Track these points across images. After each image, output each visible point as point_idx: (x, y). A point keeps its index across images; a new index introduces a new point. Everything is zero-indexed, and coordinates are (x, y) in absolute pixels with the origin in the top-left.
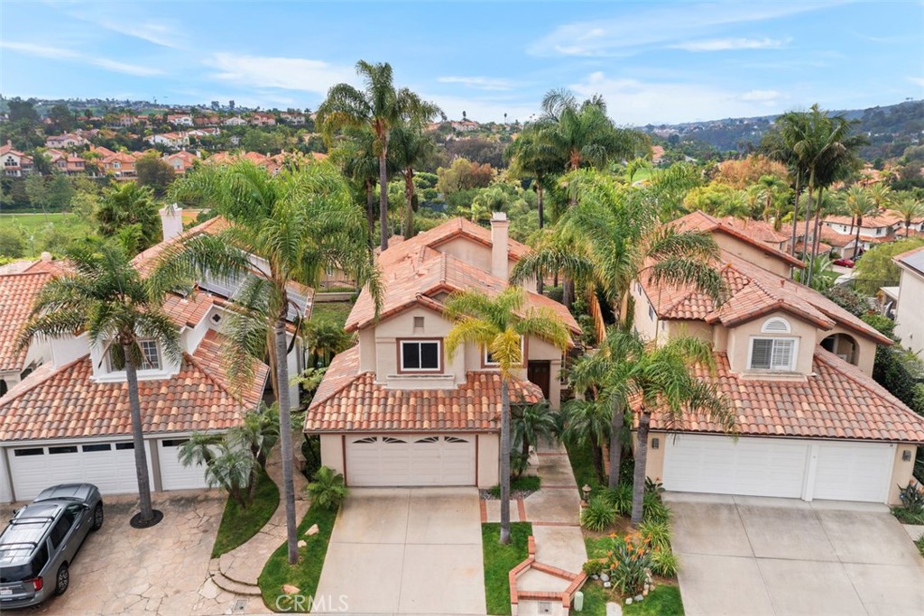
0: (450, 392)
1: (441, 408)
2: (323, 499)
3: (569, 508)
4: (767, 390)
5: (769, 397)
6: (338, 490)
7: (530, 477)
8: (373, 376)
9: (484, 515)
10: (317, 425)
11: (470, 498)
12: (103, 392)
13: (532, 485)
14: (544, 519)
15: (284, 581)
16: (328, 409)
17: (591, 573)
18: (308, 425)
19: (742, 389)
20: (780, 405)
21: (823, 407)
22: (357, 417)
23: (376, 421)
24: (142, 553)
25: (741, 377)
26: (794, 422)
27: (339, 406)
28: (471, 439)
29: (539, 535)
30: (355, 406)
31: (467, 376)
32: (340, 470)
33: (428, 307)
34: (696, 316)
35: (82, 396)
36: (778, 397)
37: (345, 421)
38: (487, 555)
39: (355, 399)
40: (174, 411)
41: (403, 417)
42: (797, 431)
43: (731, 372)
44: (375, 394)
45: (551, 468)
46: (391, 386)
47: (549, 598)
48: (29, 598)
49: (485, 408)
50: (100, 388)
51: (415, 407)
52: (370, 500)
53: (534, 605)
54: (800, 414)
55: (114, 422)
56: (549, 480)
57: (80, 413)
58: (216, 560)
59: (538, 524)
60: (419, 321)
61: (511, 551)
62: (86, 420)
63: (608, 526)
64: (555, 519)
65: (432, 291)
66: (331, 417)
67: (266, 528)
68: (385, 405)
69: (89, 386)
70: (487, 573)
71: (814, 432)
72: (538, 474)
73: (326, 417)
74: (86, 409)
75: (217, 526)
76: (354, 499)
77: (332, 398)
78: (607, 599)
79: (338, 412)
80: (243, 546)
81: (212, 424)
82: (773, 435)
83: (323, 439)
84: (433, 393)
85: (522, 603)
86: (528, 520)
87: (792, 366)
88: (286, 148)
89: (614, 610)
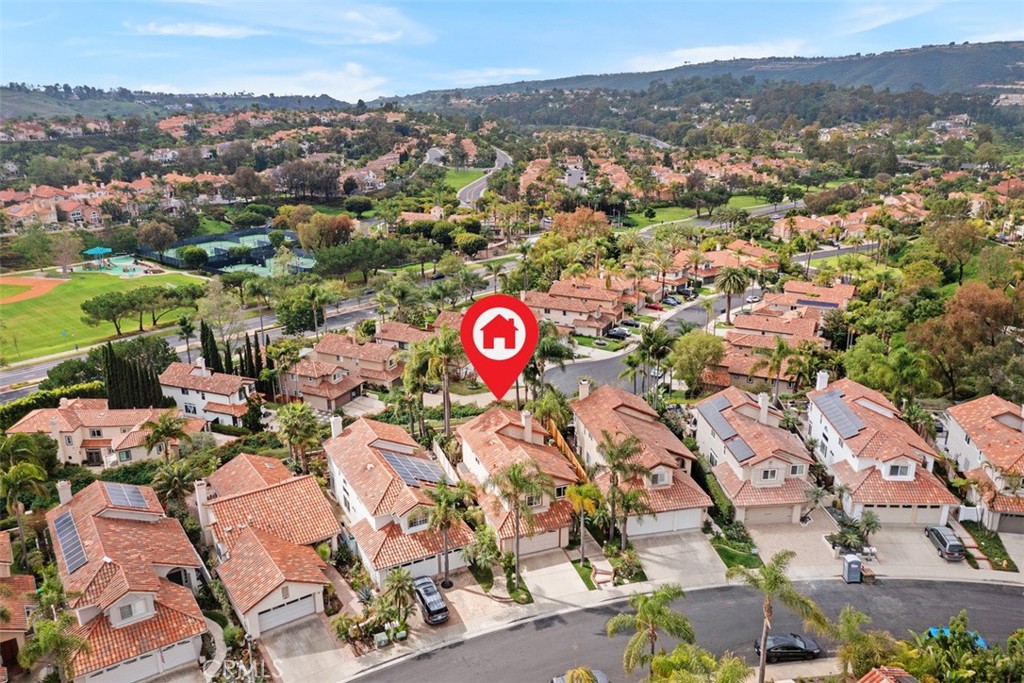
0: (546, 513)
1: (546, 520)
3: (597, 550)
4: (659, 493)
5: (660, 496)
7: (578, 539)
9: (570, 558)
11: (562, 552)
12: (412, 538)
14: (590, 555)
15: (519, 594)
16: (505, 528)
17: (615, 571)
19: (650, 494)
20: (664, 499)
21: (677, 498)
24: (460, 598)
25: (648, 490)
26: (669, 505)
27: (508, 526)
29: (593, 561)
31: (550, 505)
32: (513, 551)
36: (662, 495)
38: (579, 573)
39: (512, 523)
42: (670, 509)
43: (644, 487)
47: (606, 582)
48: (446, 618)
49: (561, 517)
50: (409, 536)
51: (536, 522)
53: (602, 585)
54: (671, 502)
55: (426, 549)
57: (411, 549)
58: (489, 593)
61: (586, 569)
62: (415, 552)
63: (616, 555)
66: (509, 531)
67: (495, 578)
69: (405, 536)
70: (582, 578)
71: (676, 508)
73: (506, 533)
75: (477, 582)
77: (504, 523)
78: (623, 578)
81: (462, 543)
84: (540, 515)
85: (598, 585)
86: (587, 556)
87: (665, 482)
88: (81, 175)
89: (626, 581)
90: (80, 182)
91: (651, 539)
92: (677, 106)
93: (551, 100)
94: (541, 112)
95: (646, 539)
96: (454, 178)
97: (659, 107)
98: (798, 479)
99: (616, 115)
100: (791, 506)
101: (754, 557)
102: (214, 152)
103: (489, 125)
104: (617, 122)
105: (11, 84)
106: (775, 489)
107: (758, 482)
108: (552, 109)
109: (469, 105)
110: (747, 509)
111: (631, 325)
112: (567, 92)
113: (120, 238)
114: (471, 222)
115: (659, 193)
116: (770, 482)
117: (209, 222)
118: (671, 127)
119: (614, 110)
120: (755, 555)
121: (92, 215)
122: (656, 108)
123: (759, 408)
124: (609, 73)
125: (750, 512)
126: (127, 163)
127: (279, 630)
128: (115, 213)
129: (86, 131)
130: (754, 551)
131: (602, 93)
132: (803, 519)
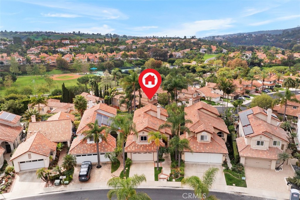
0: (149, 145)
1: (147, 148)
2: (128, 163)
3: (169, 164)
4: (203, 144)
5: (203, 146)
6: (131, 162)
7: (163, 159)
8: (136, 142)
9: (155, 166)
10: (127, 151)
11: (153, 163)
12: (90, 145)
13: (163, 160)
14: (165, 166)
15: (124, 176)
16: (128, 148)
17: (171, 175)
18: (125, 151)
19: (198, 144)
20: (204, 147)
21: (211, 147)
22: (133, 150)
23: (137, 150)
24: (100, 173)
25: (198, 142)
26: (206, 150)
27: (130, 147)
28: (153, 153)
29: (163, 169)
30: (133, 147)
31: (152, 142)
32: (130, 158)
33: (145, 131)
34: (192, 131)
35: (86, 146)
36: (204, 146)
37: (131, 150)
38: (155, 172)
39: (133, 146)
40: (102, 148)
41: (141, 149)
42: (206, 152)
43: (197, 141)
44: (136, 145)
45: (167, 157)
46: (139, 144)
47: (164, 179)
48: (86, 179)
49: (155, 148)
50: (89, 144)
51: (143, 147)
52: (135, 163)
53: (162, 179)
54: (207, 149)
55: (93, 151)
56: (166, 159)
57: (87, 149)
58: (112, 173)
59: (164, 167)
60: (143, 133)
61: (159, 172)
62: (88, 150)
63: (174, 168)
64: (167, 166)
65: (146, 128)
66: (129, 149)
67: (119, 168)
68: (138, 147)
69: (87, 144)
70: (155, 175)
71: (209, 152)
72: (164, 158)
73: (128, 150)
74: (87, 148)
75: (111, 168)
76: (133, 163)
77: (129, 146)
78: (173, 179)
79: (130, 149)
80: (116, 171)
81: (109, 151)
82: (202, 152)
83: (127, 153)
84: (146, 145)
85: (160, 179)
86: (162, 166)
87: (207, 140)
88: (99, 51)
89: (174, 180)
90: (98, 53)
91: (195, 164)
92: (292, 38)
93: (247, 38)
94: (244, 41)
95: (193, 164)
96: (207, 56)
97: (285, 39)
98: (276, 148)
99: (269, 41)
100: (271, 160)
101: (242, 181)
102: (136, 47)
103: (224, 44)
104: (269, 44)
105: (97, 34)
106: (263, 151)
107: (254, 146)
108: (247, 40)
109: (220, 39)
110: (246, 158)
111: (247, 97)
112: (253, 35)
113: (101, 66)
114: (203, 66)
115: (276, 61)
116: (260, 147)
117: (128, 64)
118: (288, 44)
119: (269, 40)
120: (243, 180)
121: (96, 60)
122: (284, 39)
123: (267, 115)
124: (270, 30)
125: (248, 161)
126: (111, 49)
127: (27, 171)
128: (102, 60)
129: (105, 41)
130: (243, 178)
131: (265, 35)
132: (277, 169)
